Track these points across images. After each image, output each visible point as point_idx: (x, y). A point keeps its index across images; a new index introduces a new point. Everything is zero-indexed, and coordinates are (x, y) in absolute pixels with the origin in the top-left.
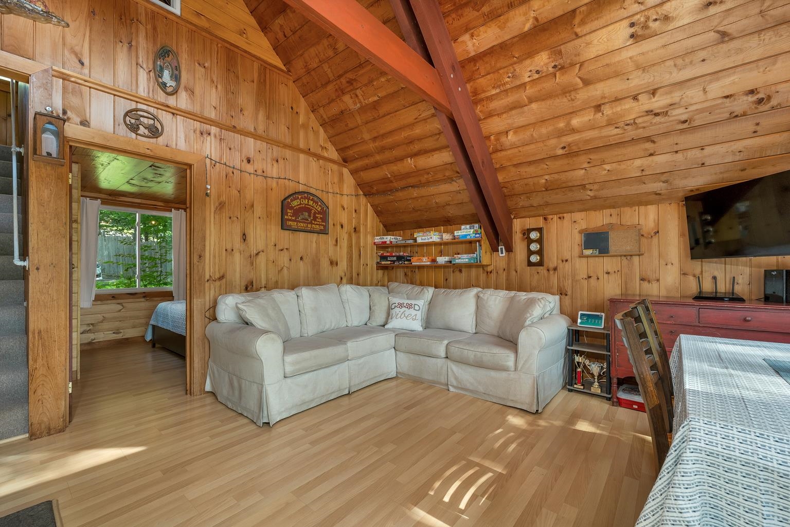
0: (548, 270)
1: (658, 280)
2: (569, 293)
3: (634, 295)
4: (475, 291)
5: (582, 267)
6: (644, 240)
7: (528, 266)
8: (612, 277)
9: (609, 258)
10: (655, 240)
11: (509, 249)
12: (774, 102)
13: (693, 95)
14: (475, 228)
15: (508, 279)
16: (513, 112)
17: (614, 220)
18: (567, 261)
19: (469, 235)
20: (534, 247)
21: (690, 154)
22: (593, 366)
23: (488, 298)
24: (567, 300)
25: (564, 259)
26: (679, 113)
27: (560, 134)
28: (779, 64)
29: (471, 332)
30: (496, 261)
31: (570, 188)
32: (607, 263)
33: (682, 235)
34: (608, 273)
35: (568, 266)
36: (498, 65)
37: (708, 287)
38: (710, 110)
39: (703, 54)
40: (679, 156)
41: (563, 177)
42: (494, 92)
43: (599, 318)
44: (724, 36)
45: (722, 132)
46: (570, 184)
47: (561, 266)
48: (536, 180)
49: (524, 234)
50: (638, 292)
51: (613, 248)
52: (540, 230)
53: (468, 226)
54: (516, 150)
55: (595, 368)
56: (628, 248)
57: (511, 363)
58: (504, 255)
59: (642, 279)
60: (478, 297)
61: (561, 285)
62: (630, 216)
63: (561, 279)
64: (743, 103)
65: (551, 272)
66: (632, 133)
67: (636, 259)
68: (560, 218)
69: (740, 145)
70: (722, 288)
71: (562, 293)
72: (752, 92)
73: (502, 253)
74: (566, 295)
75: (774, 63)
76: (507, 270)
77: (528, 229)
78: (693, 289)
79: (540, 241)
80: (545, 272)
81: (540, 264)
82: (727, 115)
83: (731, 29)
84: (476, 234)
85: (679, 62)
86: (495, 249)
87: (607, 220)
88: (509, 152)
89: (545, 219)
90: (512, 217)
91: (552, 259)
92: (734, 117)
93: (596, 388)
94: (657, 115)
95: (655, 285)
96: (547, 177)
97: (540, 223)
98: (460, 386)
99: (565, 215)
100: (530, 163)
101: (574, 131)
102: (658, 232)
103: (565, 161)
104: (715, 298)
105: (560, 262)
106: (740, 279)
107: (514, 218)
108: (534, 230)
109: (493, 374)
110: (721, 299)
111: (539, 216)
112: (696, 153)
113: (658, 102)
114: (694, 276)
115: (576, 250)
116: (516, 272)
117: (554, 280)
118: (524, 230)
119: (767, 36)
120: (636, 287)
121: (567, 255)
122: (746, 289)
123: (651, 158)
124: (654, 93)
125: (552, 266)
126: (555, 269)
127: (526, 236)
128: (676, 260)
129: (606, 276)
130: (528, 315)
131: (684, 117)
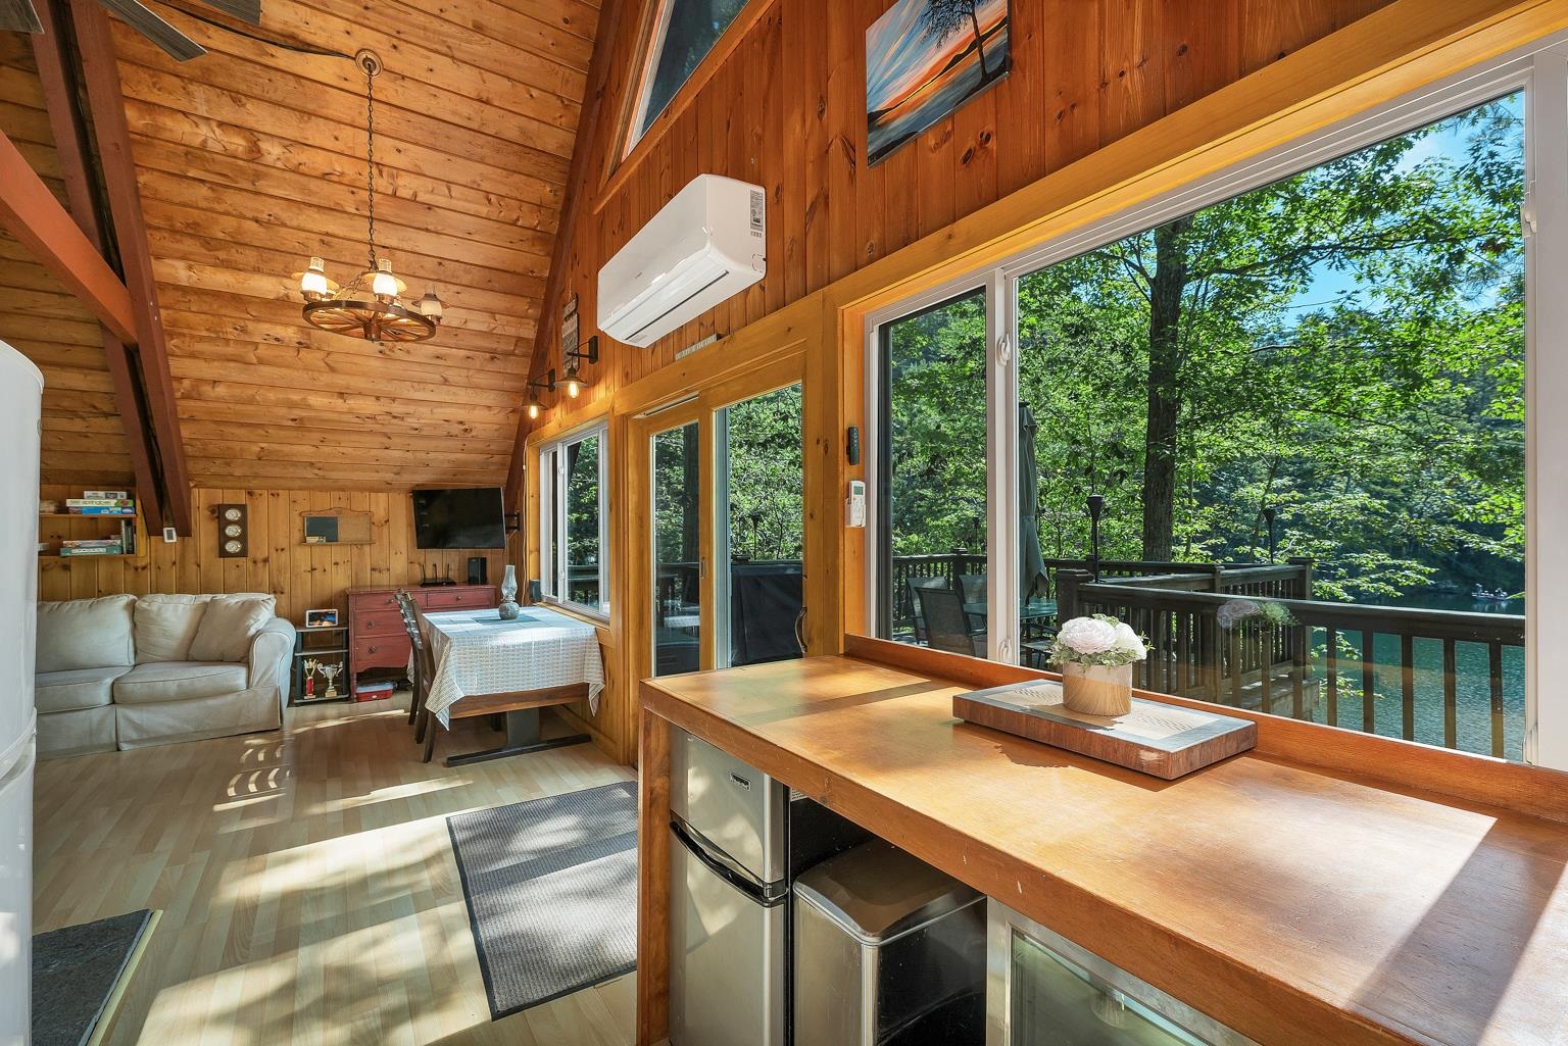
0: (255, 562)
1: (388, 570)
2: (287, 590)
3: (366, 587)
4: (125, 599)
5: (303, 557)
6: (375, 528)
7: (220, 557)
8: (341, 568)
9: (338, 548)
10: (385, 529)
11: (185, 531)
12: (473, 433)
13: (424, 410)
14: (119, 497)
15: (182, 576)
16: (232, 364)
17: (343, 504)
18: (282, 550)
19: (108, 508)
20: (232, 531)
21: (418, 455)
22: (327, 668)
23: (160, 609)
24: (284, 599)
25: (279, 547)
26: (412, 421)
27: (292, 405)
28: (476, 412)
29: (127, 664)
30: (156, 550)
31: (295, 464)
32: (335, 552)
33: (409, 525)
34: (336, 564)
35: (284, 556)
36: (223, 312)
37: (429, 574)
38: (435, 426)
39: (431, 387)
40: (409, 454)
41: (286, 449)
42: (205, 333)
43: (333, 615)
44: (446, 381)
45: (443, 444)
46: (295, 459)
47: (274, 555)
48: (246, 445)
49: (213, 512)
50: (369, 584)
51: (342, 535)
52: (242, 508)
53: (101, 494)
54: (225, 406)
55: (329, 672)
56: (360, 536)
57: (241, 681)
58: (175, 540)
59: (373, 569)
60: (132, 609)
61: (275, 581)
62: (361, 502)
63: (275, 572)
64: (456, 429)
65: (260, 565)
66: (370, 425)
67: (367, 549)
68: (273, 495)
69: (453, 457)
70: (440, 574)
71: (276, 590)
72: (461, 423)
73: (170, 537)
74: (282, 593)
75: (474, 409)
76: (181, 563)
77: (219, 505)
78: (418, 575)
79: (242, 523)
80: (250, 565)
81: (243, 553)
82: (445, 433)
83: (450, 379)
84: (123, 508)
85: (415, 385)
86: (154, 531)
87: (336, 504)
88: (210, 405)
89: (250, 494)
90: (192, 485)
91: (260, 547)
92: (450, 435)
93: (331, 693)
94: (395, 417)
95: (385, 574)
96: (263, 445)
97: (242, 498)
98: (145, 736)
99: (280, 491)
100: (242, 425)
101: (309, 407)
102: (388, 521)
103: (294, 434)
104: (435, 583)
105: (273, 551)
106: (452, 566)
107: (195, 486)
108: (231, 507)
109: (211, 702)
110: (440, 584)
111: (240, 489)
112: (423, 455)
113: (397, 408)
114: (419, 564)
115: (297, 536)
116: (199, 566)
117: (264, 575)
118: (214, 506)
119: (470, 391)
120: (367, 577)
121: (283, 543)
122: (457, 574)
123: (387, 451)
124: (394, 400)
125: (261, 556)
126: (266, 561)
127: (216, 515)
128: (404, 550)
129: (334, 567)
130: (252, 621)
131: (416, 426)
